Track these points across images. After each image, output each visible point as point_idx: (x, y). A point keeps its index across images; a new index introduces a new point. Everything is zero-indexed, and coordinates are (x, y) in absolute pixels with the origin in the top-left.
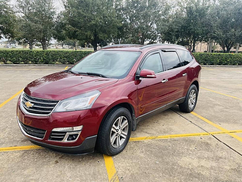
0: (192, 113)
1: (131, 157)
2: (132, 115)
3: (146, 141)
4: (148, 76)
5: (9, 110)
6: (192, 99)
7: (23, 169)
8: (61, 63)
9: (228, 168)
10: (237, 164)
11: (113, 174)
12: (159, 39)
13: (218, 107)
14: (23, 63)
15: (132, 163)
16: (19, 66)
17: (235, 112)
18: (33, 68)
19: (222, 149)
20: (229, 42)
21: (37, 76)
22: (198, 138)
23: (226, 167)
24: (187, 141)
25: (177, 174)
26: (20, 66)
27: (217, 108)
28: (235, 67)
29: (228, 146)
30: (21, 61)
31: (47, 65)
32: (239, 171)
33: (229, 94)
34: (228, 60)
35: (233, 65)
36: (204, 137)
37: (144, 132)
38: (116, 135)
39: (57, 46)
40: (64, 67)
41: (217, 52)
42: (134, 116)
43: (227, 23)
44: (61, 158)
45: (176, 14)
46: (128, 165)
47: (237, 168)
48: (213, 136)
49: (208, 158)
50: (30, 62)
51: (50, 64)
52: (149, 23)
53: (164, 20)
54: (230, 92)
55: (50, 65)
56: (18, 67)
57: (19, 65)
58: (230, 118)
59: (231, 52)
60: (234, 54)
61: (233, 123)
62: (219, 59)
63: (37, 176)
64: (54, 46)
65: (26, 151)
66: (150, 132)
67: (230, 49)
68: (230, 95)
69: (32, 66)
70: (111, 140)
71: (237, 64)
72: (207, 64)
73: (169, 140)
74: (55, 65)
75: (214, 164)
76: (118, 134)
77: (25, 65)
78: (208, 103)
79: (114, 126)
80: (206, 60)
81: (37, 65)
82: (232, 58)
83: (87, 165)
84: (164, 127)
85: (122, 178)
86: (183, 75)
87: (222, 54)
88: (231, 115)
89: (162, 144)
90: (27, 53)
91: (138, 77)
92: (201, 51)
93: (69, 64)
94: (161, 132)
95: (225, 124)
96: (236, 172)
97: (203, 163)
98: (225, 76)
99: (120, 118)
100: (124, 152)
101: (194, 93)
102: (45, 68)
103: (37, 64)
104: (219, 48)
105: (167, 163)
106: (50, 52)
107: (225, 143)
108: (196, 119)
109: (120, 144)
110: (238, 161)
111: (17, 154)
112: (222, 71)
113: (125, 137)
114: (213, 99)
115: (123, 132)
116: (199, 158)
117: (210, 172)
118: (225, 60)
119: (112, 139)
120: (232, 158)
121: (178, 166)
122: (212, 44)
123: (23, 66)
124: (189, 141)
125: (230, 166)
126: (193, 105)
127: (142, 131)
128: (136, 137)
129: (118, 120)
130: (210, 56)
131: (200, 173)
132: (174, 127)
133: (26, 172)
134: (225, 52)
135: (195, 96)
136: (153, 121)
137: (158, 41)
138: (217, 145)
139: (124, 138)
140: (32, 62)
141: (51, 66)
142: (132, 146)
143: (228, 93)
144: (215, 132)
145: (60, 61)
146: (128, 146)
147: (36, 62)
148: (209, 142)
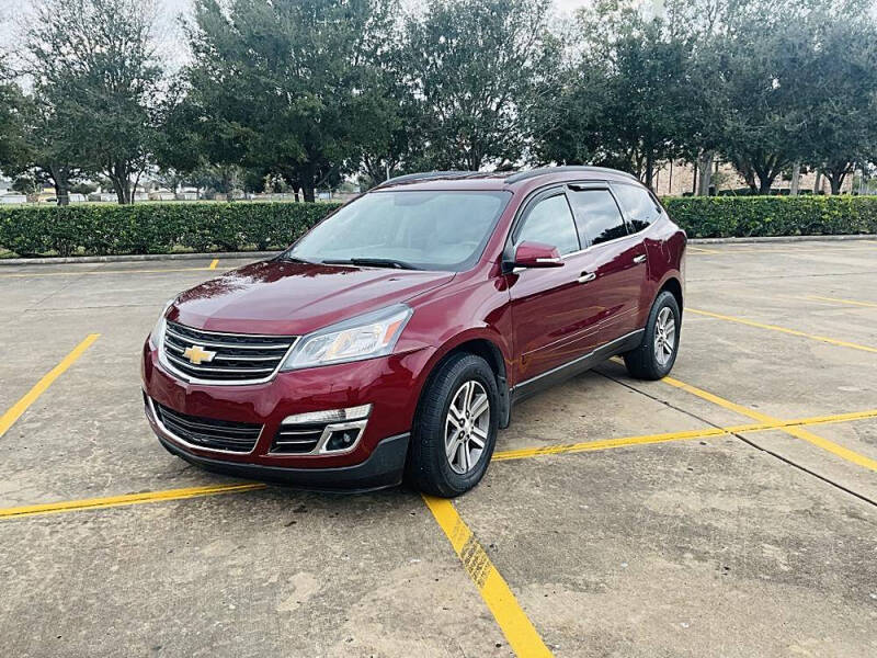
0: (666, 380)
1: (506, 498)
2: (497, 379)
3: (541, 459)
4: (538, 260)
5: (74, 399)
6: (664, 336)
7: (195, 544)
8: (190, 248)
9: (788, 509)
10: (811, 498)
11: (465, 540)
12: (530, 157)
13: (744, 360)
14: (52, 252)
15: (512, 512)
16: (41, 264)
17: (798, 373)
18: (95, 270)
19: (767, 466)
20: (768, 158)
21: (120, 293)
22: (693, 445)
23: (780, 508)
24: (660, 452)
25: (645, 531)
26: (47, 264)
27: (743, 364)
28: (791, 241)
29: (784, 460)
30: (49, 248)
31: (143, 256)
32: (818, 514)
33: (777, 323)
34: (768, 219)
35: (786, 235)
36: (709, 441)
37: (528, 436)
38: (460, 438)
39: (153, 191)
40: (206, 261)
41: (729, 193)
42: (504, 382)
43: (755, 95)
44: (301, 510)
45: (583, 67)
46: (501, 516)
47: (813, 508)
48: (737, 436)
49: (729, 490)
50: (81, 249)
51: (151, 253)
52: (491, 100)
53: (542, 88)
54: (781, 319)
55: (152, 256)
56: (41, 267)
57: (39, 260)
58: (784, 389)
59: (776, 192)
60: (784, 198)
61: (795, 400)
62: (736, 215)
63: (247, 558)
64: (143, 190)
65: (185, 502)
66: (548, 436)
67: (771, 181)
68: (781, 327)
69: (86, 262)
70: (447, 448)
71: (798, 232)
72: (698, 235)
73: (607, 453)
74: (173, 256)
75: (747, 503)
76: (463, 432)
77: (61, 259)
78: (714, 351)
79: (453, 407)
80: (692, 222)
81: (105, 258)
82: (778, 210)
83: (384, 525)
84: (588, 420)
85: (492, 546)
86: (636, 260)
87: (745, 198)
88: (789, 381)
89: (591, 463)
90: (71, 217)
91: (511, 266)
92: (673, 193)
93: (219, 251)
94: (579, 434)
95: (769, 405)
96: (809, 518)
97: (715, 501)
98: (758, 272)
99: (467, 384)
100: (482, 487)
101: (669, 318)
102: (137, 268)
103: (106, 254)
104: (733, 180)
105: (614, 508)
106: (151, 213)
107: (773, 451)
108: (683, 396)
109: (471, 466)
110: (812, 493)
111: (159, 511)
112: (749, 254)
113: (482, 444)
114: (727, 339)
115: (476, 430)
116: (703, 491)
117: (738, 521)
118: (758, 220)
119: (450, 448)
120: (796, 487)
121: (646, 511)
122: (711, 169)
123: (57, 263)
124: (667, 453)
125: (792, 505)
126: (668, 356)
127: (521, 434)
128: (508, 449)
129: (463, 391)
130: (705, 208)
131: (710, 525)
132: (617, 420)
133: (208, 551)
134: (753, 191)
135: (673, 328)
136: (552, 408)
137: (526, 163)
138: (752, 458)
139: (480, 448)
140: (87, 248)
141: (158, 259)
142: (503, 472)
143: (771, 320)
144: (743, 427)
145: (188, 243)
146: (491, 473)
147: (100, 248)
148: (726, 451)
